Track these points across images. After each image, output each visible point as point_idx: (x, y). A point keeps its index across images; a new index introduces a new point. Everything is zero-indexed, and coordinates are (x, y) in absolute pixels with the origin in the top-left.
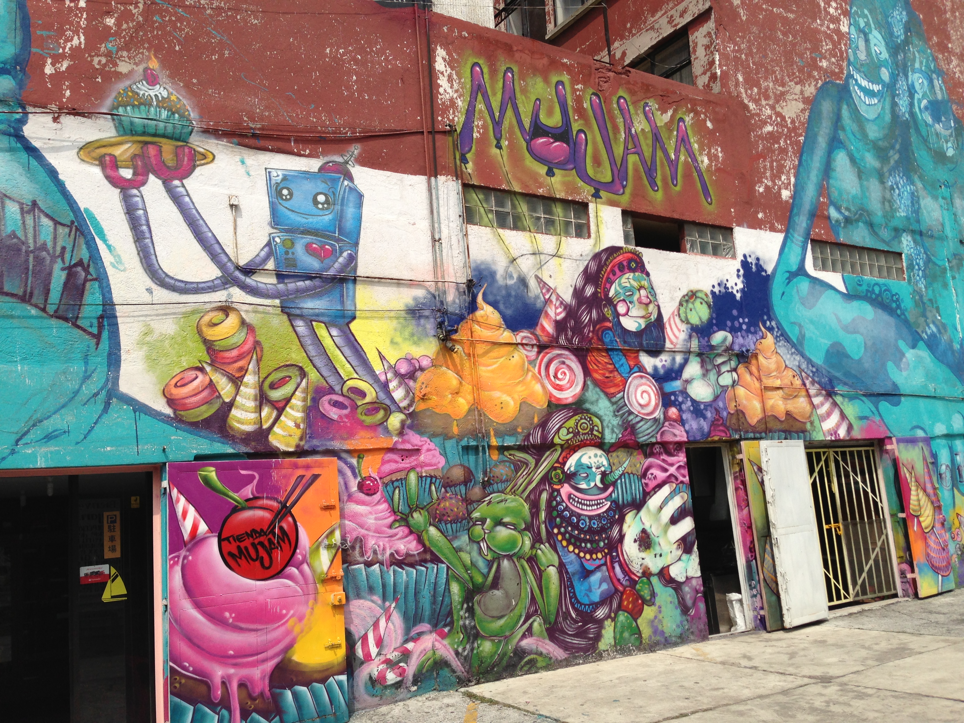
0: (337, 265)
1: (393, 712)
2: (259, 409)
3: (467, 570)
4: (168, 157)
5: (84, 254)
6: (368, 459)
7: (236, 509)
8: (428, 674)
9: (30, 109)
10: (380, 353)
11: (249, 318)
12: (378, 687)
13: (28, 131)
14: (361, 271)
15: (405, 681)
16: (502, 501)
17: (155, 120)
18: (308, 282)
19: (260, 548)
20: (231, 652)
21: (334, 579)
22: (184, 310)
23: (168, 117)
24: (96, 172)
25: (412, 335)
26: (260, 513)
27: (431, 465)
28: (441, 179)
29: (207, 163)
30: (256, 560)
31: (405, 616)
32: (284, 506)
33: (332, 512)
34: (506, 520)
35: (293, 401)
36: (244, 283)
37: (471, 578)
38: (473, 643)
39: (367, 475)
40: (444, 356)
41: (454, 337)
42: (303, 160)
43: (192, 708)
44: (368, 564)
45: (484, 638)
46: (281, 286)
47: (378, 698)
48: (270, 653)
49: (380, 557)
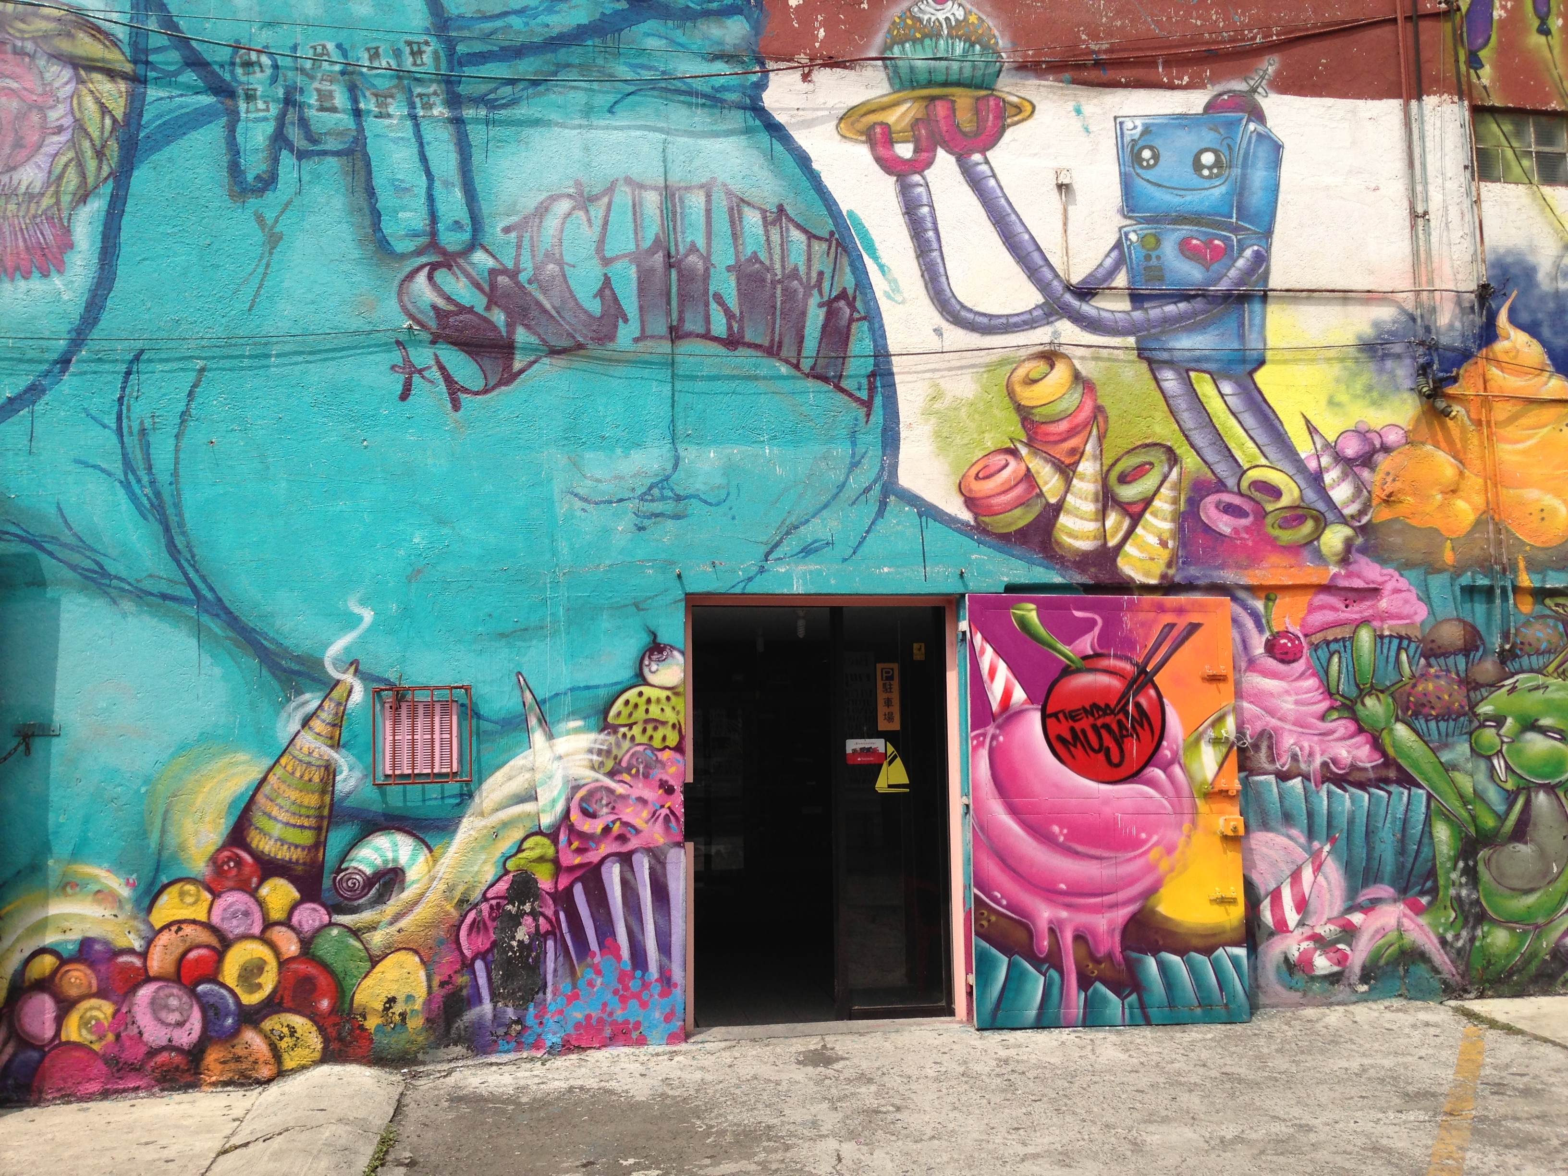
0: (1233, 273)
1: (1327, 1019)
2: (1102, 515)
3: (1465, 803)
4: (965, 118)
5: (848, 281)
6: (1283, 601)
7: (1067, 671)
8: (1390, 968)
9: (771, 65)
10: (1308, 422)
11: (1086, 369)
12: (1299, 976)
13: (770, 99)
14: (1275, 281)
15: (1346, 974)
16: (1537, 688)
17: (946, 59)
18: (1183, 306)
19: (1104, 733)
20: (1063, 886)
21: (1223, 794)
22: (987, 359)
23: (965, 52)
24: (862, 153)
25: (1369, 389)
26: (1104, 679)
27: (1399, 617)
28: (1430, 101)
29: (1023, 120)
30: (1099, 751)
31: (1349, 868)
32: (1142, 671)
33: (1221, 685)
34: (1545, 722)
35: (1157, 503)
36: (1078, 312)
37: (1474, 818)
38: (1474, 928)
39: (1282, 628)
40: (1430, 425)
41: (1451, 390)
42: (1178, 95)
43: (1005, 960)
44: (1283, 777)
45: (1494, 922)
46: (1138, 315)
47: (1299, 994)
48: (1122, 896)
49: (1303, 766)
